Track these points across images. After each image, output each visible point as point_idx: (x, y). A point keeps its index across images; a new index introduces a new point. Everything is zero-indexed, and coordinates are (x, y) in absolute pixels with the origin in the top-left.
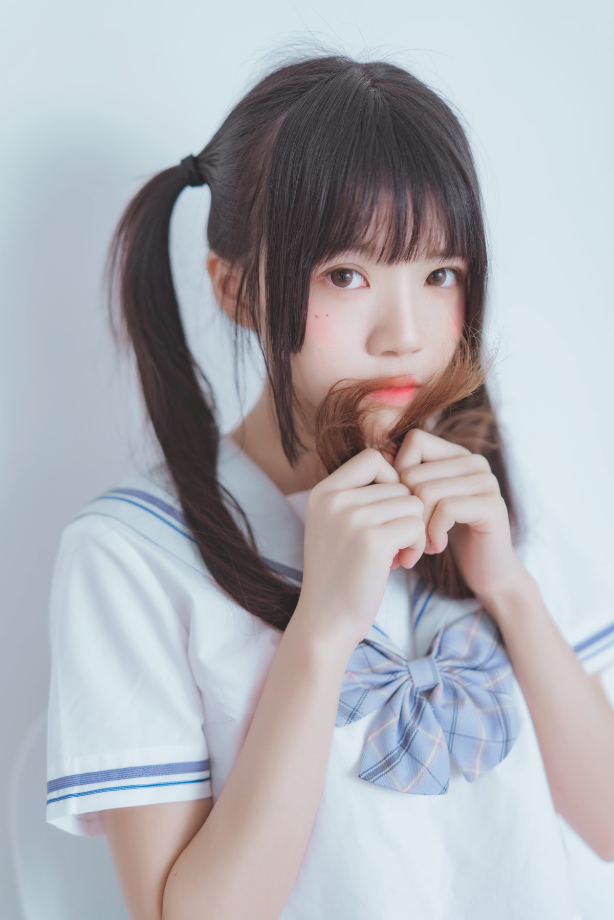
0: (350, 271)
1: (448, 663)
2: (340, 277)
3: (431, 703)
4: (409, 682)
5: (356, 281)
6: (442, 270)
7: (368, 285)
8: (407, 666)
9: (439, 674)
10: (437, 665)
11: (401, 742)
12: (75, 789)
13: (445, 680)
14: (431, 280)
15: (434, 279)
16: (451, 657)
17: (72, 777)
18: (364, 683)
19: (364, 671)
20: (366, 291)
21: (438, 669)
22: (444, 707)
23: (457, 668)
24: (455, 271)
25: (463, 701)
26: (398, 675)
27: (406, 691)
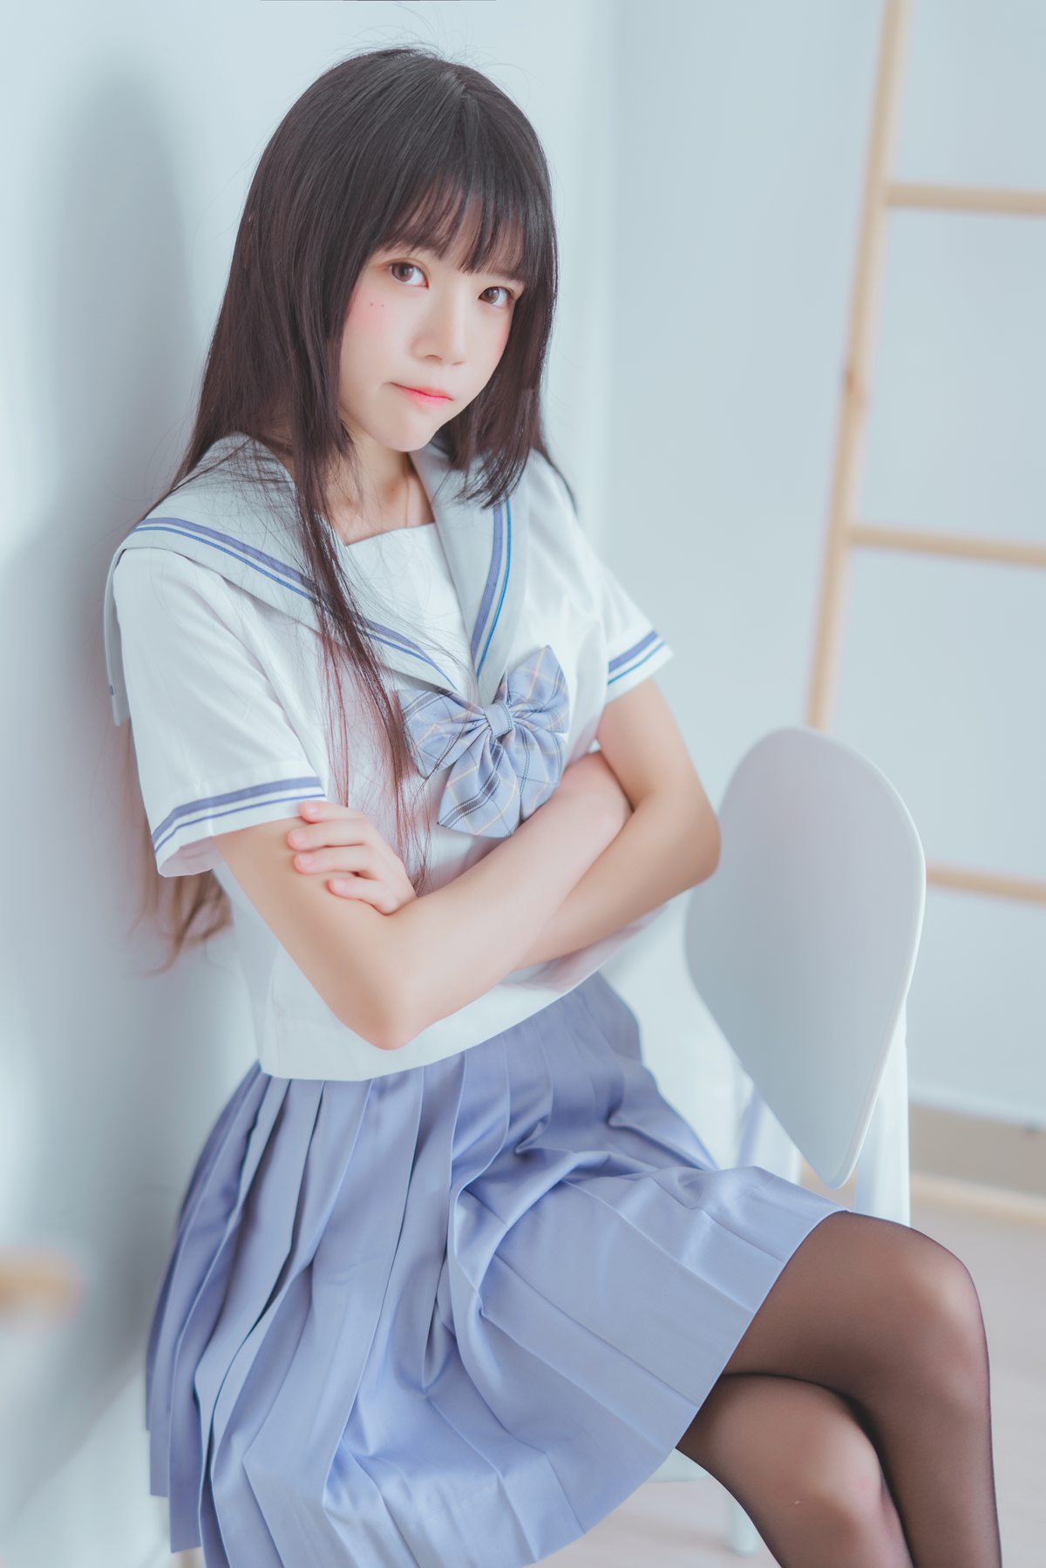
0: (412, 266)
1: (519, 707)
2: (401, 270)
3: (505, 747)
4: (488, 731)
5: (416, 277)
6: (496, 288)
7: (427, 286)
8: (485, 715)
9: (513, 719)
10: (509, 710)
11: (483, 790)
12: (210, 812)
13: (518, 725)
14: (483, 296)
15: (487, 295)
16: (519, 702)
17: (205, 800)
18: (448, 733)
19: (444, 722)
20: (424, 290)
21: (511, 715)
22: (518, 751)
23: (527, 711)
24: (509, 293)
25: (532, 744)
26: (479, 723)
27: (485, 740)
